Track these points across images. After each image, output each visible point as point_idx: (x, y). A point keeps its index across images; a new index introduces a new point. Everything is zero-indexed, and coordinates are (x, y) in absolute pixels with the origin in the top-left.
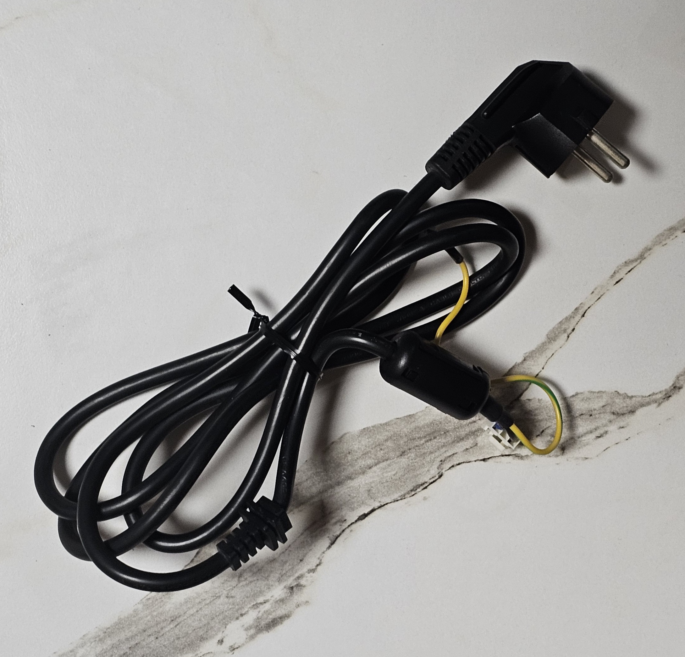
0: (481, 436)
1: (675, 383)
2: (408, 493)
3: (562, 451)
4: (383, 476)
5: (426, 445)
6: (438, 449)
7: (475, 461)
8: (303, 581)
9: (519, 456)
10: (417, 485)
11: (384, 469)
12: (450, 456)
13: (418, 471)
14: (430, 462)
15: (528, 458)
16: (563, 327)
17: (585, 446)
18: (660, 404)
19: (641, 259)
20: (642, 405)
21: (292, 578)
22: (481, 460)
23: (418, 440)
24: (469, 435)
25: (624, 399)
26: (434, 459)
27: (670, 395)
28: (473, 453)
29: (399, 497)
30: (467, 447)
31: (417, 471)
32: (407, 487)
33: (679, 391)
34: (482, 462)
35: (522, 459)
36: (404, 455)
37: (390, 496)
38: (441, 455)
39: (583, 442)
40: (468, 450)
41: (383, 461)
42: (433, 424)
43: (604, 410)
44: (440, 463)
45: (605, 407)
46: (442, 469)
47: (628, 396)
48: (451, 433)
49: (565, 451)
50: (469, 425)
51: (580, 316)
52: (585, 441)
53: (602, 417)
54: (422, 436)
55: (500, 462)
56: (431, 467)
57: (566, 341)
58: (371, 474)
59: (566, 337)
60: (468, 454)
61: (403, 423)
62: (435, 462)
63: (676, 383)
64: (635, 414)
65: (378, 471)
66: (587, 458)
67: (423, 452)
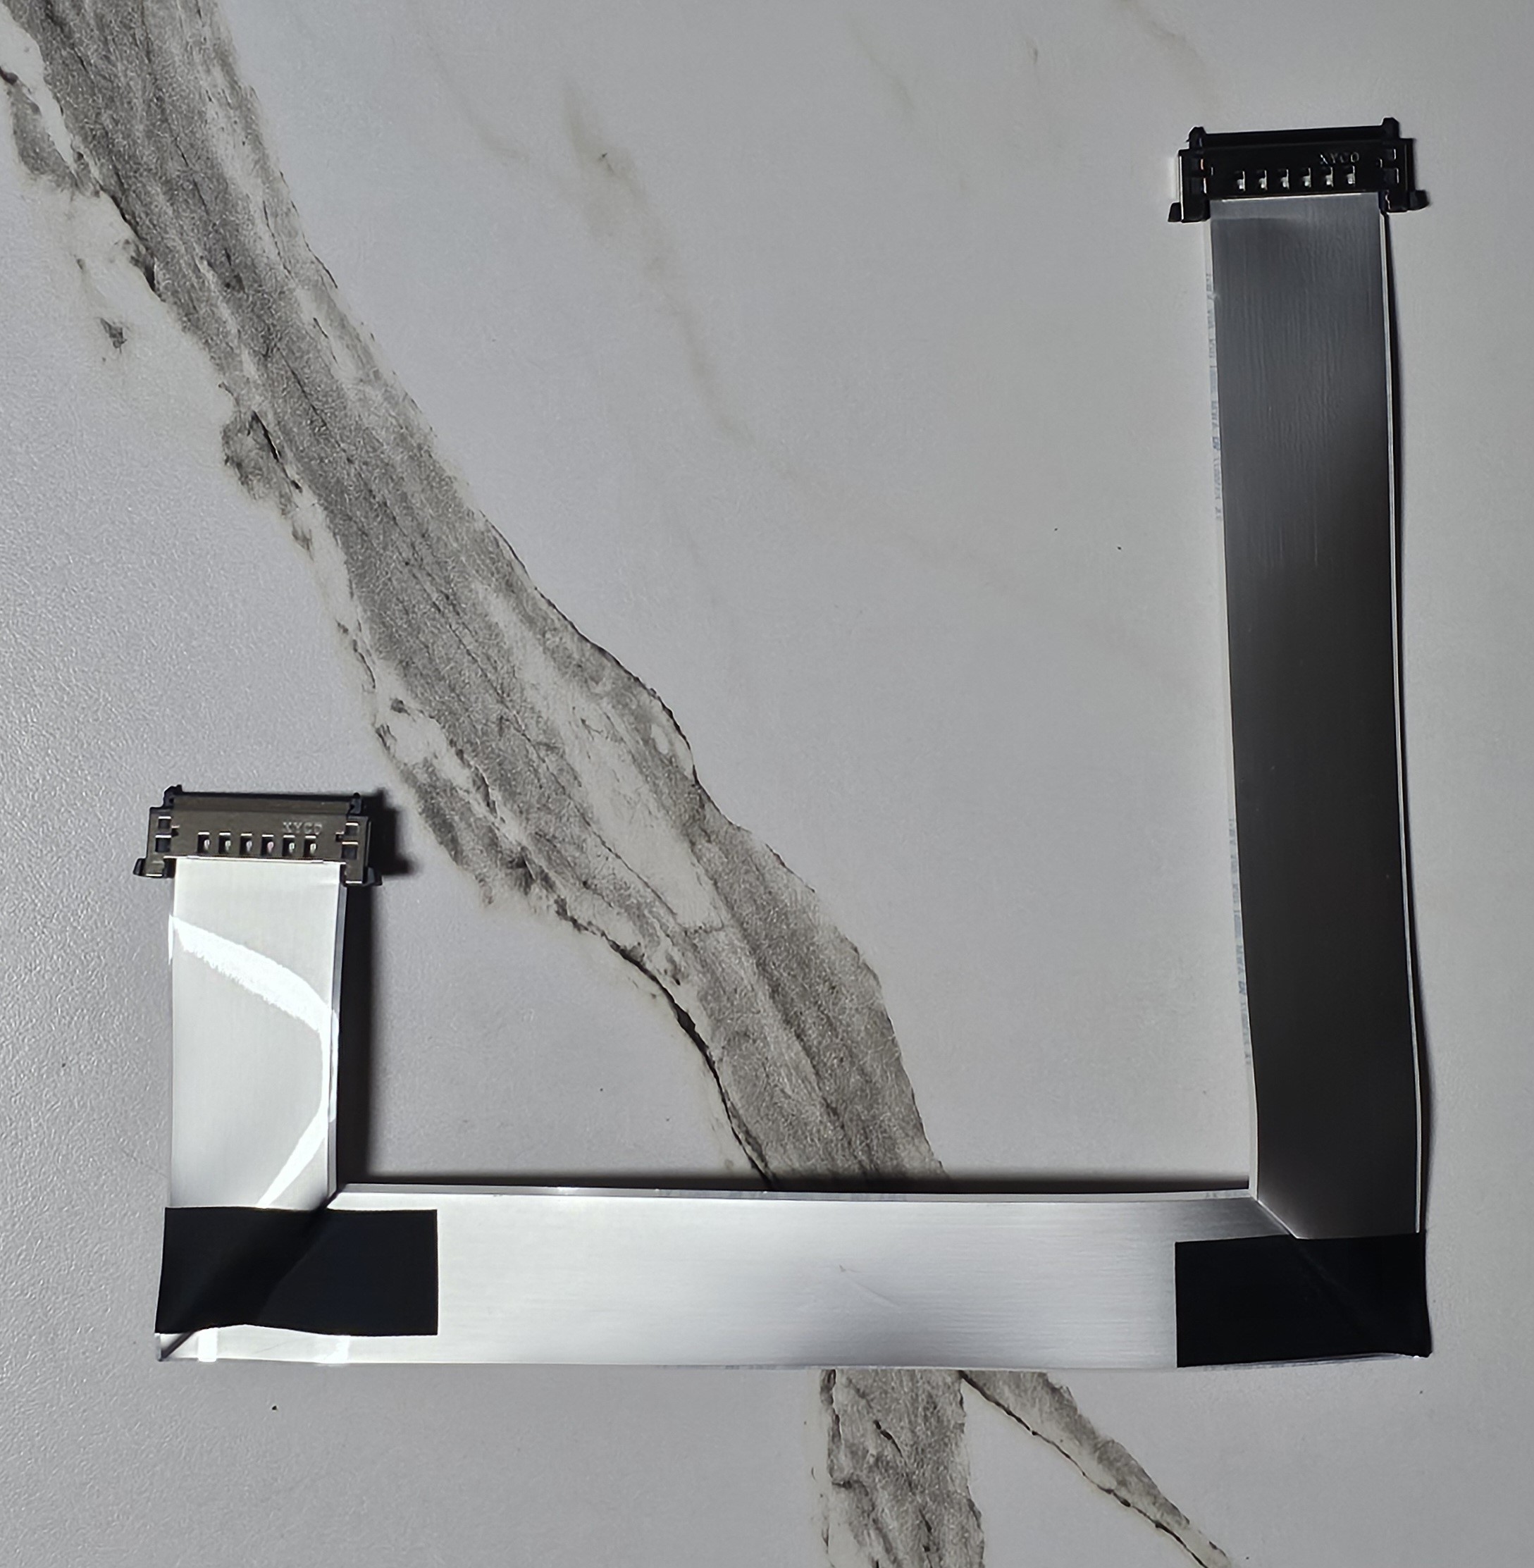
2: (742, 1124)
3: (842, 1483)
4: (781, 1066)
8: (537, 890)
9: (829, 1381)
10: (759, 1146)
11: (797, 1068)
13: (792, 1146)
15: (827, 1403)
16: (1133, 1480)
17: (856, 1537)
21: (543, 864)
29: (732, 1103)
32: (757, 1122)
35: (822, 1389)
36: (829, 1114)
37: (732, 1082)
39: (865, 1532)
41: (814, 1067)
49: (843, 1489)
51: (1158, 1517)
52: (866, 1537)
57: (1098, 1486)
59: (1107, 1486)
61: (903, 1108)
65: (792, 1055)
66: (827, 1542)
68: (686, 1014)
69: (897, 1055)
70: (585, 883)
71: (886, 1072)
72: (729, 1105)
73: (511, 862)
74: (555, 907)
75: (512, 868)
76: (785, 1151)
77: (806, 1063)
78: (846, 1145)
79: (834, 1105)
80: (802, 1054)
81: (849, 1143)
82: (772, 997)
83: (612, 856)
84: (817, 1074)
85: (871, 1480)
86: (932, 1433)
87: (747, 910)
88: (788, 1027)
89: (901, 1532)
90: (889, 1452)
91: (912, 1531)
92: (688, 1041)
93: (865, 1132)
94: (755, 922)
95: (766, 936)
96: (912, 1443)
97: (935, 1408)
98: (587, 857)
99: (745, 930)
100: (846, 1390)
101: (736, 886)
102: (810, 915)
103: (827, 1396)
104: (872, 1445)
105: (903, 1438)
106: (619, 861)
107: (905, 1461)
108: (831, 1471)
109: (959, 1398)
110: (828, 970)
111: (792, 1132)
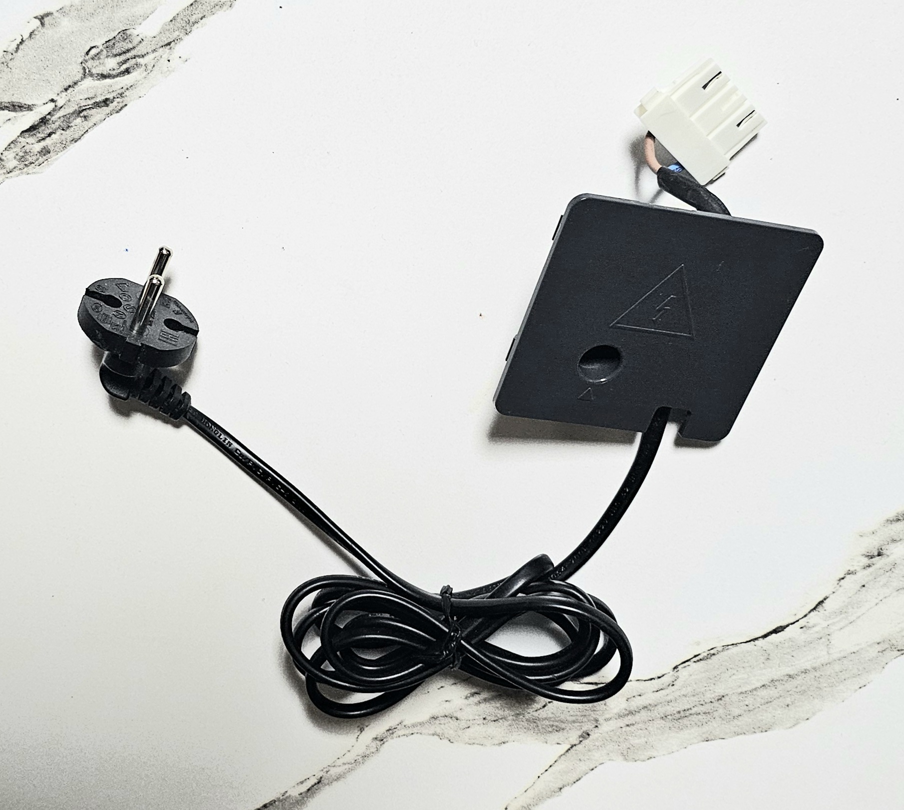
68: (783, 630)
69: (747, 733)
70: (864, 586)
71: (738, 727)
72: (729, 647)
73: (881, 549)
74: (852, 569)
75: (878, 549)
76: (701, 672)
77: (749, 688)
78: (701, 703)
79: (723, 699)
80: (754, 687)
81: (702, 705)
82: (787, 675)
83: (877, 601)
84: (741, 693)
86: (543, 728)
87: (837, 667)
88: (770, 681)
92: (768, 631)
93: (706, 713)
94: (829, 670)
95: (821, 675)
96: (540, 717)
97: (557, 731)
98: (878, 588)
99: (826, 665)
101: (851, 663)
102: (830, 699)
105: (543, 713)
106: (875, 604)
107: (532, 713)
109: (560, 743)
110: (798, 704)
111: (711, 677)
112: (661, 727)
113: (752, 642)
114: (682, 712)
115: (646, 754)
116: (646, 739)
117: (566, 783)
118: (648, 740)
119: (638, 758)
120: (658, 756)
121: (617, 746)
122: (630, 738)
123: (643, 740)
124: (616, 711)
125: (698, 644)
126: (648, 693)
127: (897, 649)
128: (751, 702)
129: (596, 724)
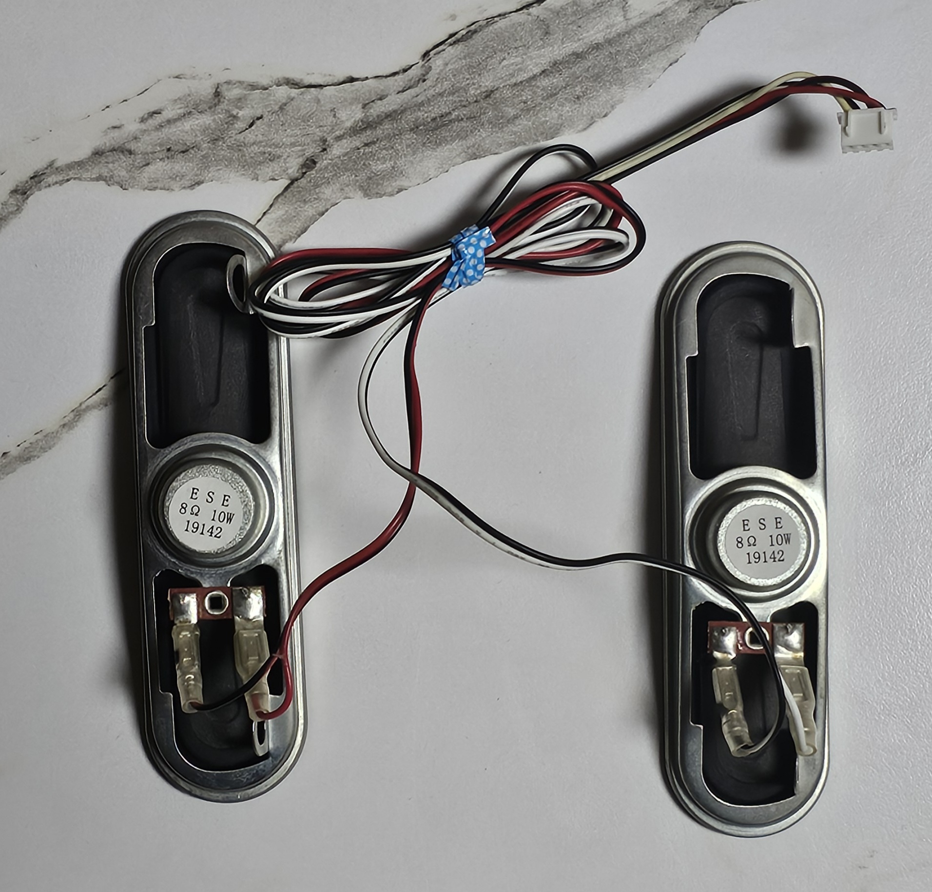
0: (357, 119)
1: (24, 201)
2: (481, 28)
3: (218, 90)
4: (523, 58)
5: (449, 108)
6: (429, 99)
7: (367, 78)
9: (293, 84)
10: (465, 41)
11: (520, 70)
12: (409, 88)
13: (464, 64)
14: (443, 78)
15: (277, 82)
17: (179, 99)
18: (51, 165)
19: (80, 410)
20: (80, 164)
22: (357, 80)
23: (463, 117)
24: (376, 123)
25: (112, 177)
26: (436, 85)
27: (32, 180)
28: (370, 92)
29: (497, 21)
30: (379, 102)
31: (466, 65)
32: (483, 39)
33: (17, 186)
34: (355, 76)
35: (287, 79)
36: (486, 91)
37: (513, 22)
38: (425, 90)
39: (183, 105)
40: (378, 97)
41: (521, 82)
42: (436, 142)
43: (147, 158)
44: (426, 78)
45: (144, 163)
46: (423, 66)
47: (104, 180)
48: (407, 126)
49: (214, 91)
50: (375, 140)
52: (179, 106)
53: (151, 147)
54: (456, 123)
55: (325, 75)
56: (441, 71)
58: (543, 62)
60: (379, 92)
61: (488, 146)
62: (435, 79)
63: (21, 201)
64: (93, 150)
65: (531, 67)
66: (177, 77)
67: (455, 96)
69: (527, 143)
71: (515, 134)
72: (496, 19)
76: (460, 59)
77: (524, 76)
78: (463, 103)
79: (492, 96)
80: (530, 74)
81: (465, 106)
82: (574, 54)
84: (515, 84)
85: (220, 111)
86: (252, 157)
87: (638, 38)
88: (551, 65)
89: (182, 131)
90: (240, 125)
91: (182, 140)
93: (472, 118)
94: (628, 43)
95: (618, 51)
96: (246, 142)
97: (270, 160)
99: (624, 35)
100: (285, 96)
101: (656, 30)
102: (633, 83)
103: (282, 82)
104: (245, 113)
105: (250, 136)
107: (233, 136)
108: (228, 83)
109: (276, 178)
110: (591, 95)
111: (474, 64)
112: (413, 143)
113: (525, 11)
114: (438, 120)
115: (394, 184)
116: (392, 163)
117: (288, 237)
118: (396, 163)
119: (383, 193)
120: (410, 187)
121: (353, 176)
122: (371, 163)
123: (389, 164)
124: (348, 124)
125: (453, 17)
126: (391, 95)
127: (714, 5)
128: (529, 97)
129: (324, 147)
